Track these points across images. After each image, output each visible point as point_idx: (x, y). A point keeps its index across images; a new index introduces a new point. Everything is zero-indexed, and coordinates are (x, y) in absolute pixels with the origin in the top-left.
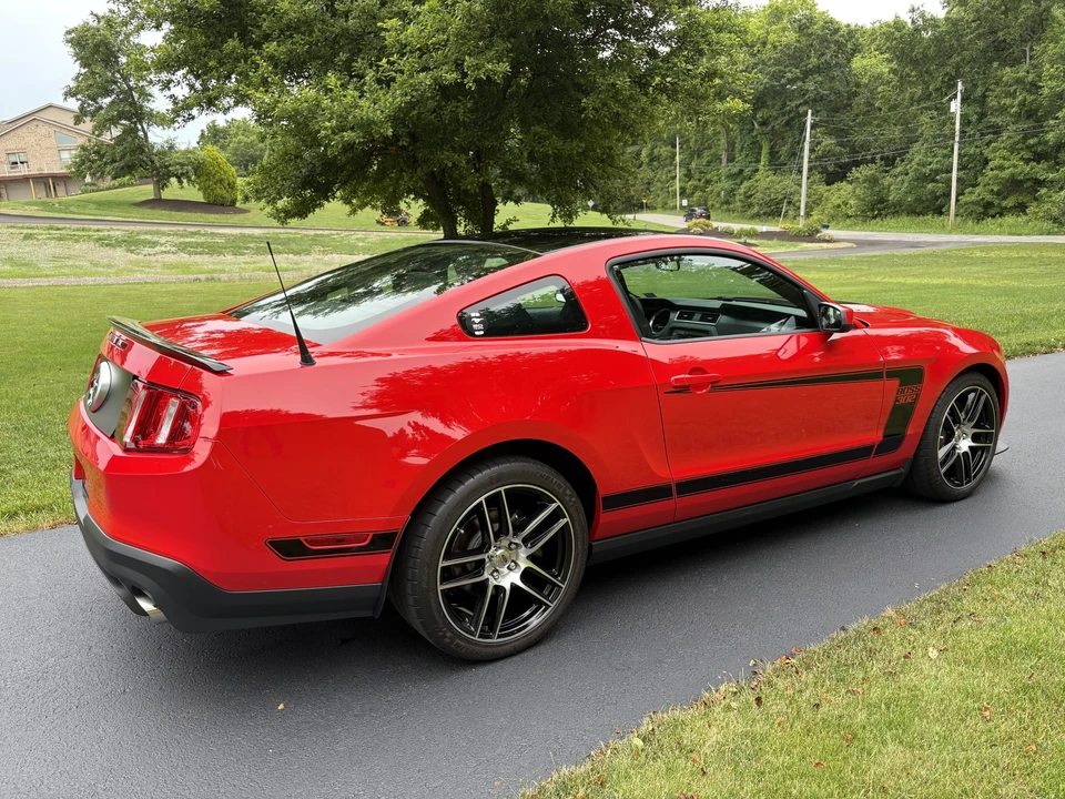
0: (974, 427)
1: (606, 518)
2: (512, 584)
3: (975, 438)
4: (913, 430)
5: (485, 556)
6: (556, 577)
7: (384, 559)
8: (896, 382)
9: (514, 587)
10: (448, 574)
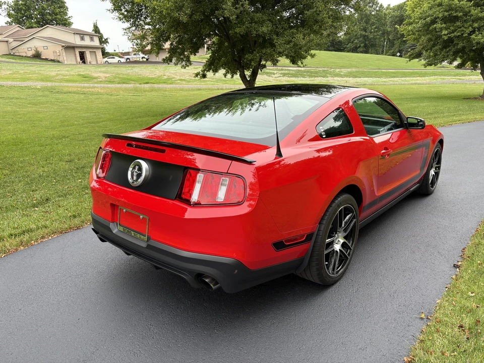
0: (436, 164)
2: (340, 249)
3: (436, 169)
4: (426, 167)
8: (424, 148)
9: (340, 251)
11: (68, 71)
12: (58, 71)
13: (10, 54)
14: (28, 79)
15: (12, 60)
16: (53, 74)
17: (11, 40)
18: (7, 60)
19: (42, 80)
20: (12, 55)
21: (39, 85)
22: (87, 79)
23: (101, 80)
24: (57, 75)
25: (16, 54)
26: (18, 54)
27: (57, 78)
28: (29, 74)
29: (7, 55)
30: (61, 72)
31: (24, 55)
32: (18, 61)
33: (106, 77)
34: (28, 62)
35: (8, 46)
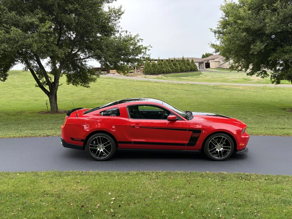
0: (223, 145)
1: (119, 144)
3: (224, 148)
4: (199, 143)
5: (98, 146)
6: (109, 152)
7: (83, 143)
8: (192, 132)
9: (102, 151)
10: (91, 146)
11: (239, 76)
12: (235, 76)
13: (219, 68)
14: (215, 81)
15: (218, 71)
16: (230, 78)
17: (221, 60)
18: (216, 71)
19: (222, 81)
20: (220, 68)
21: (213, 84)
22: (246, 80)
23: (254, 81)
24: (233, 78)
25: (222, 67)
26: (223, 67)
27: (230, 80)
28: (219, 78)
29: (218, 68)
30: (235, 77)
31: (226, 67)
32: (221, 71)
33: (258, 80)
34: (225, 71)
35: (219, 64)
